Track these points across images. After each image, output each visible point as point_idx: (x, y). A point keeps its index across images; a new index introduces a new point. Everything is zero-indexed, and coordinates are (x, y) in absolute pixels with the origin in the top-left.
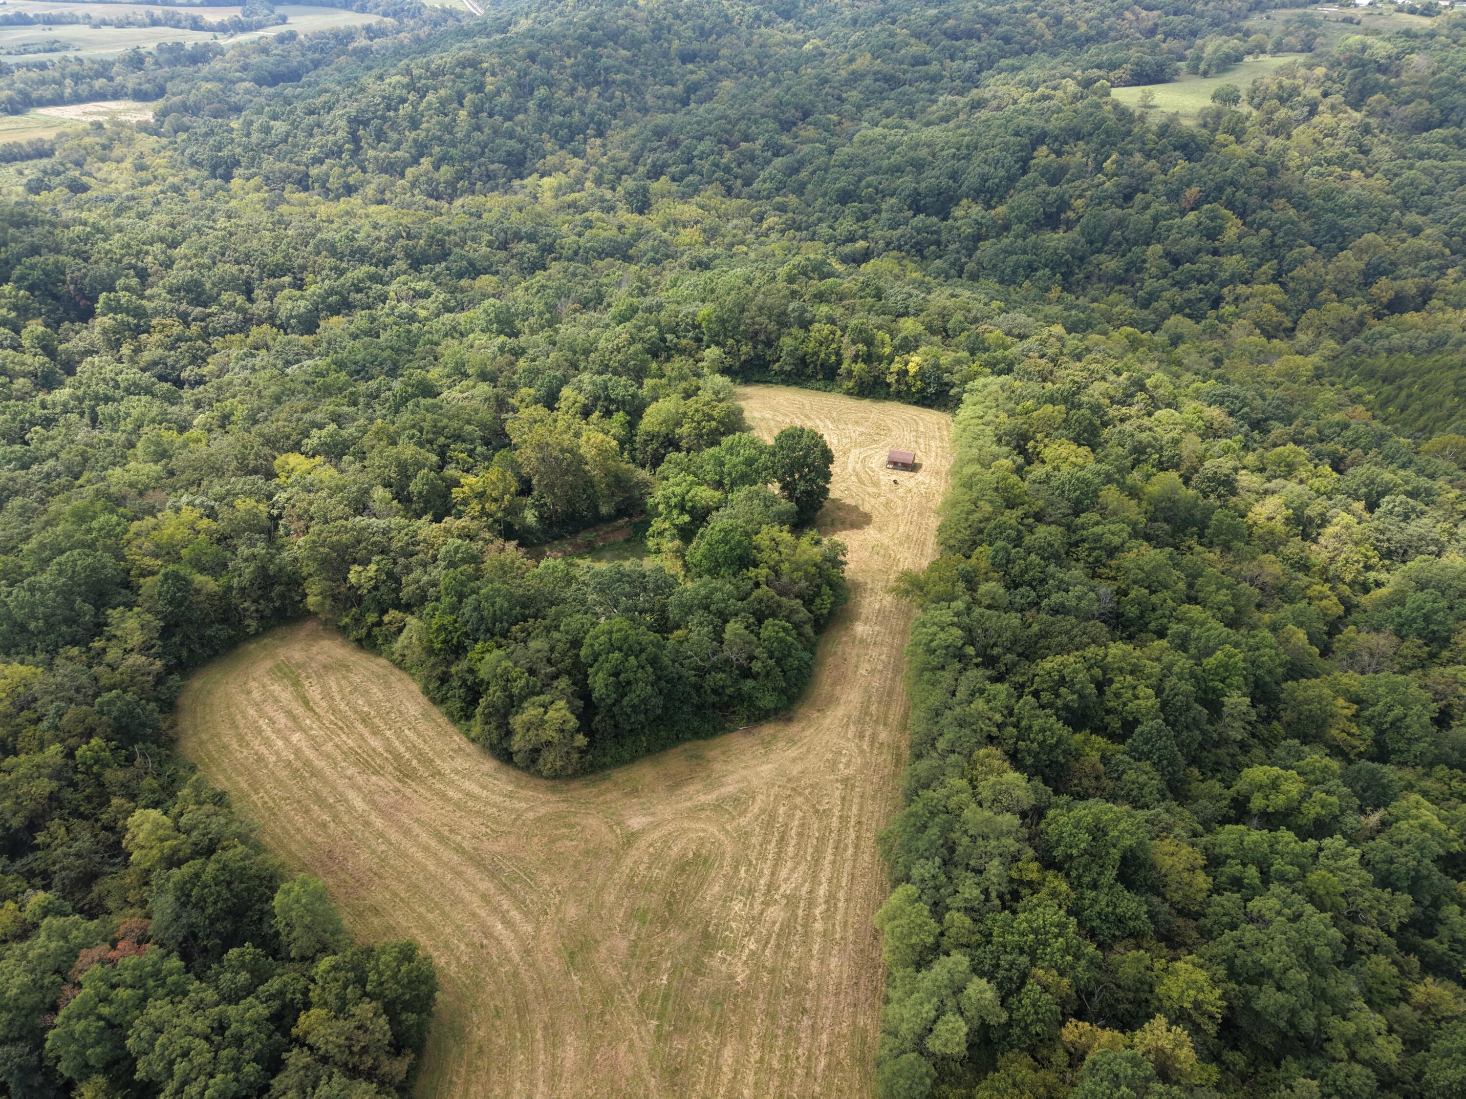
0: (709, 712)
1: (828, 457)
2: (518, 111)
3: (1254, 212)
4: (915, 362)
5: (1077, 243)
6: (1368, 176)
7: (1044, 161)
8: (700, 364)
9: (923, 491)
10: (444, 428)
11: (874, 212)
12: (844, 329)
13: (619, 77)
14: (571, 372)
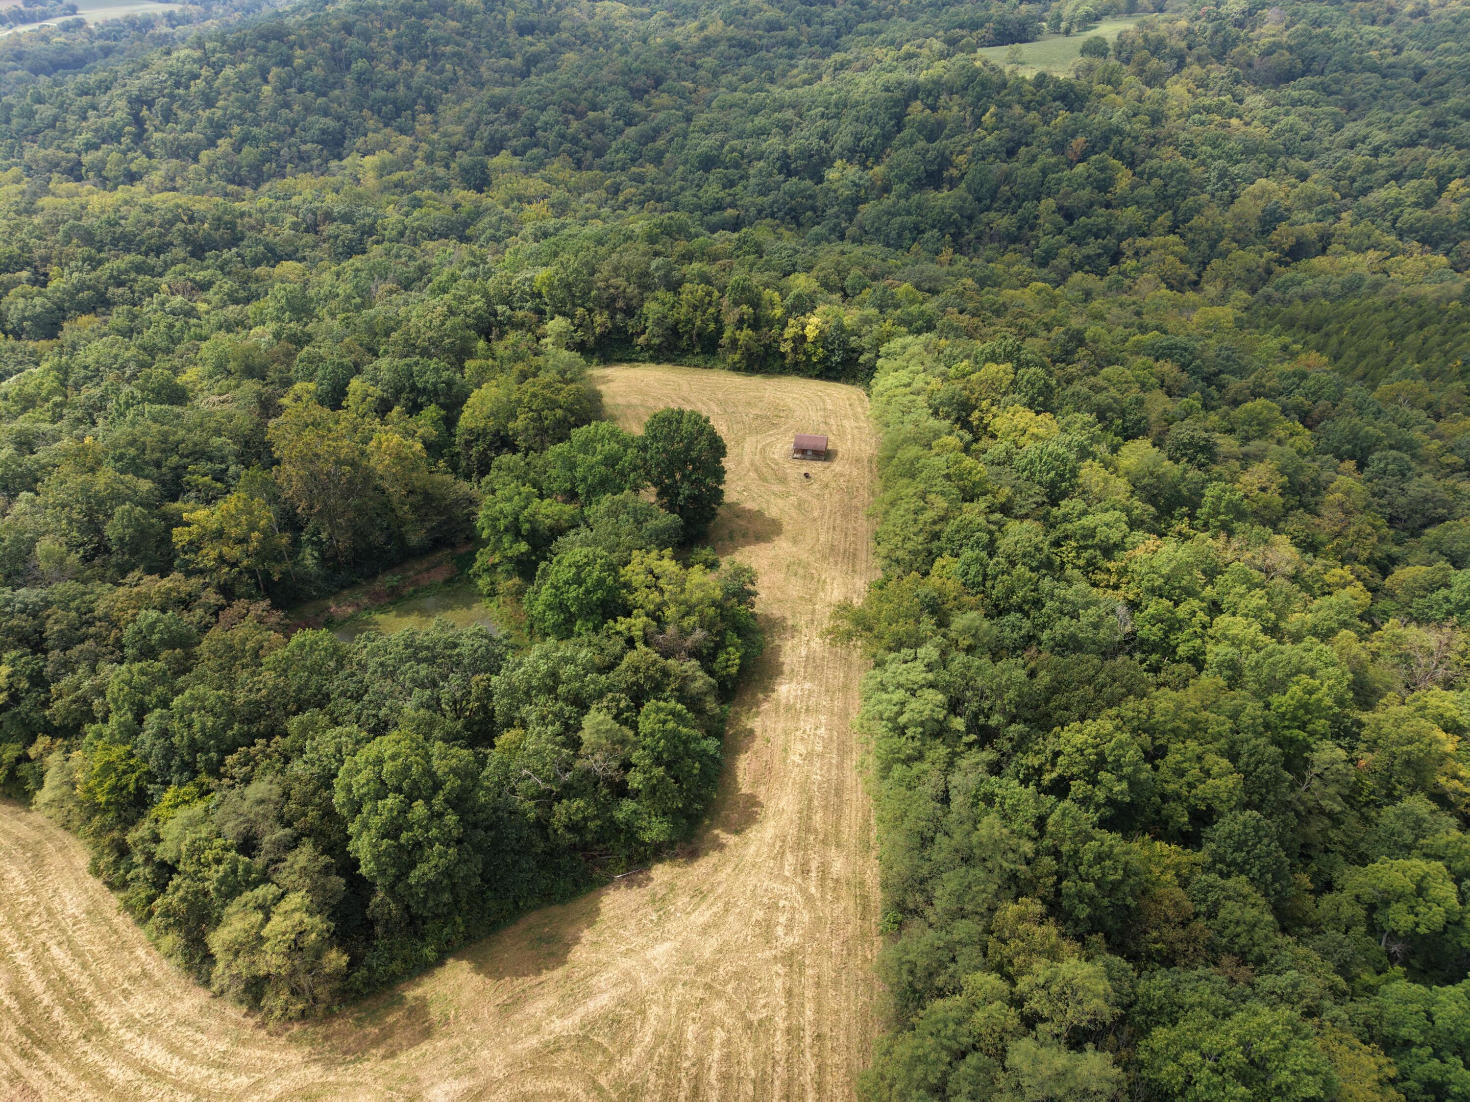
0: (564, 861)
1: (718, 448)
2: (333, 86)
3: (1143, 161)
4: (813, 325)
5: (964, 201)
6: (1247, 124)
7: (920, 117)
8: (543, 341)
9: (843, 485)
10: (178, 443)
11: (741, 178)
12: (722, 290)
13: (448, 49)
14: (368, 357)
